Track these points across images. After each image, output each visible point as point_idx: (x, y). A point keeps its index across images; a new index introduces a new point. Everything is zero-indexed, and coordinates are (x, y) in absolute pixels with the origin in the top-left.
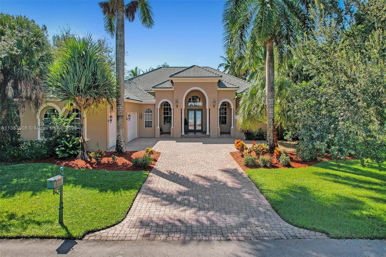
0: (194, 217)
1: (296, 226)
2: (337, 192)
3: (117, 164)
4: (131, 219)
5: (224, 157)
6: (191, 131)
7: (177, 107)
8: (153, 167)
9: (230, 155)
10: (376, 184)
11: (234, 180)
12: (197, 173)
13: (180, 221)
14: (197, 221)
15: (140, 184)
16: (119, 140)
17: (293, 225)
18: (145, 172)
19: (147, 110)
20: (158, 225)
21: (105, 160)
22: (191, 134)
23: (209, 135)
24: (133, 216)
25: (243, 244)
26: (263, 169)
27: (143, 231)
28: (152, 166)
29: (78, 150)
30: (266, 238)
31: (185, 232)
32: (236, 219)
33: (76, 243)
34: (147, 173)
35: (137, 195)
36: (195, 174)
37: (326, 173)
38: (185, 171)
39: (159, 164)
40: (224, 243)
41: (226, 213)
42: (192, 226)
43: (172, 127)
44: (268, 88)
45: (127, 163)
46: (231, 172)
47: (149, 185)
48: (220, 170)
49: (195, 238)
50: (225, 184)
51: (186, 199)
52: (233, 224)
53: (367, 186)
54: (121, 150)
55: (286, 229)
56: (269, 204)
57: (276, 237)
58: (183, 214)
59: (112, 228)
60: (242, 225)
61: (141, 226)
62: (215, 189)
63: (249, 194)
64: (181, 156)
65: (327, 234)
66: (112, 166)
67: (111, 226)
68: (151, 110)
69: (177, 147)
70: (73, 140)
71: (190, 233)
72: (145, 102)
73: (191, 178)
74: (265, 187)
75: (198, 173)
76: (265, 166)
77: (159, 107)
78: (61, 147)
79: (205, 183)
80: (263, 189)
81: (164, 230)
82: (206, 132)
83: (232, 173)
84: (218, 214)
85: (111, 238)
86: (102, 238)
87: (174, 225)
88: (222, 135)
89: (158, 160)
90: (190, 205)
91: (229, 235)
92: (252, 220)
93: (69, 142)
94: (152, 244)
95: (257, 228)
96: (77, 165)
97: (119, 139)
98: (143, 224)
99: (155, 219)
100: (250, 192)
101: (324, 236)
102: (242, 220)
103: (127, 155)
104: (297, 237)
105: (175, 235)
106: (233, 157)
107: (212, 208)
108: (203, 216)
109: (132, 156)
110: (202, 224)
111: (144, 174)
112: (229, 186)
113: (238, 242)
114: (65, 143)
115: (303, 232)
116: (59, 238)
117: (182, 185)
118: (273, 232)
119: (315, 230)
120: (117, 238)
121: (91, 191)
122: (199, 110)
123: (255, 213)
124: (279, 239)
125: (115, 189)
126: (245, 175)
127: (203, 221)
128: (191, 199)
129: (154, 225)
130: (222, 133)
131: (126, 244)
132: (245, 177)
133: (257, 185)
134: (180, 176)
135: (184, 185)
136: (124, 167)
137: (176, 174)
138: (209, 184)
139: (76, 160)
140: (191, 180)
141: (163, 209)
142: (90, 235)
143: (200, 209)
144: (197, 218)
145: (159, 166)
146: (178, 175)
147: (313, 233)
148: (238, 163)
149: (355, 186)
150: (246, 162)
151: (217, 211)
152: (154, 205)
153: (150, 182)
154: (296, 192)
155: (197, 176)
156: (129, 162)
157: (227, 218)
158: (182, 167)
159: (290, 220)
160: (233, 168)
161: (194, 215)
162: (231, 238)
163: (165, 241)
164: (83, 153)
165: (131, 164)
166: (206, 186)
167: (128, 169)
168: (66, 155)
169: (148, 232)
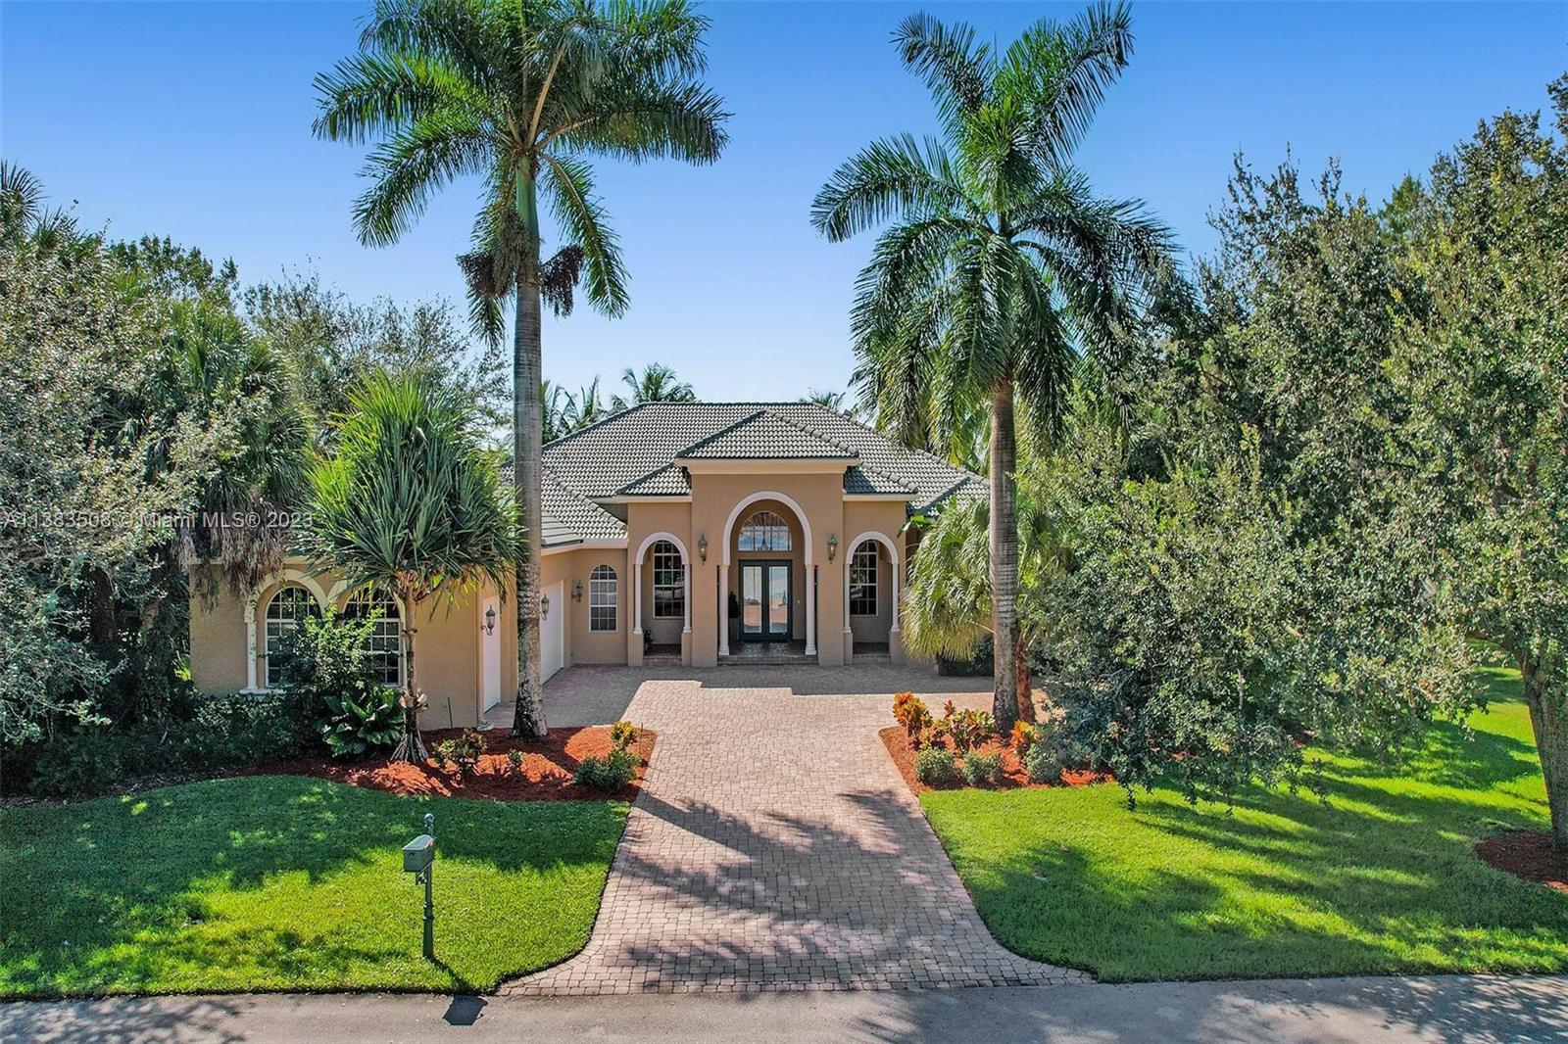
0: (769, 937)
1: (1024, 955)
2: (1166, 862)
3: (525, 778)
4: (606, 943)
5: (859, 748)
6: (753, 639)
7: (705, 560)
8: (638, 789)
9: (880, 741)
10: (1285, 835)
11: (881, 828)
12: (775, 807)
13: (730, 947)
14: (777, 947)
15: (610, 846)
16: (525, 698)
17: (1017, 954)
18: (616, 804)
19: (596, 570)
20: (676, 960)
21: (485, 764)
22: (752, 652)
23: (816, 657)
24: (607, 936)
25: (886, 998)
26: (972, 793)
27: (642, 975)
28: (635, 783)
29: (394, 729)
30: (943, 985)
31: (747, 975)
32: (877, 939)
33: (486, 1004)
34: (624, 809)
35: (607, 878)
36: (769, 809)
37: (1159, 803)
38: (738, 801)
39: (655, 776)
40: (840, 996)
41: (853, 925)
42: (762, 961)
43: (686, 629)
44: (998, 530)
45: (557, 775)
46: (875, 802)
47: (635, 849)
48: (843, 795)
49: (772, 987)
50: (853, 842)
51: (744, 890)
52: (867, 953)
53: (1255, 842)
54: (531, 730)
55: (997, 963)
56: (969, 900)
57: (967, 983)
58: (738, 930)
59: (562, 966)
60: (890, 954)
61: (633, 962)
62: (825, 858)
63: (919, 872)
64: (722, 746)
65: (1094, 974)
66: (512, 785)
67: (558, 963)
68: (611, 569)
69: (707, 708)
70: (375, 698)
71: (757, 976)
72: (592, 541)
73: (756, 822)
74: (966, 851)
75: (777, 808)
76: (981, 782)
77: (639, 560)
78: (340, 721)
79: (797, 841)
80: (959, 858)
81: (694, 970)
82: (803, 643)
83: (878, 804)
84: (829, 928)
85: (566, 991)
86: (543, 993)
87: (716, 958)
88: (861, 658)
89: (652, 763)
90: (754, 906)
91: (856, 978)
92: (916, 943)
93: (363, 706)
94: (669, 1003)
95: (925, 961)
96: (400, 781)
97: (526, 695)
98: (637, 956)
99: (666, 944)
100: (924, 865)
101: (1086, 978)
102: (890, 943)
103: (552, 745)
104: (1019, 981)
105: (723, 982)
106: (888, 748)
107: (815, 913)
108: (790, 933)
109: (569, 750)
110: (788, 954)
111: (616, 813)
112: (865, 847)
113: (875, 995)
114: (350, 710)
115: (1037, 969)
116: (437, 991)
117: (732, 847)
118: (965, 970)
119: (1066, 964)
120: (581, 991)
121: (475, 869)
122: (778, 563)
123: (927, 924)
124: (974, 986)
125: (542, 863)
126: (918, 813)
127: (791, 946)
128: (759, 887)
129: (666, 958)
130: (859, 647)
131: (606, 1002)
132: (916, 819)
133: (947, 846)
134: (722, 818)
135: (736, 848)
136: (549, 788)
137: (710, 811)
138: (808, 841)
139: (392, 763)
140: (756, 830)
141: (684, 916)
142: (512, 984)
143: (783, 916)
144: (775, 938)
145: (655, 782)
146: (715, 813)
147: (1060, 971)
148: (902, 769)
149: (1221, 844)
150: (923, 771)
151: (827, 921)
152: (658, 905)
153: (637, 837)
154: (1051, 866)
155: (773, 815)
156: (563, 771)
157: (853, 939)
158: (727, 786)
159: (1012, 941)
160: (883, 788)
161: (767, 932)
162: (859, 985)
163: (697, 994)
164: (414, 741)
165: (569, 776)
166: (800, 849)
167: (563, 795)
168: (358, 748)
169: (653, 975)
